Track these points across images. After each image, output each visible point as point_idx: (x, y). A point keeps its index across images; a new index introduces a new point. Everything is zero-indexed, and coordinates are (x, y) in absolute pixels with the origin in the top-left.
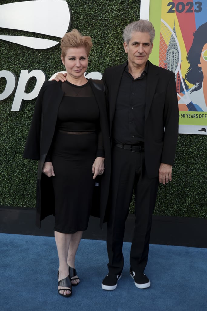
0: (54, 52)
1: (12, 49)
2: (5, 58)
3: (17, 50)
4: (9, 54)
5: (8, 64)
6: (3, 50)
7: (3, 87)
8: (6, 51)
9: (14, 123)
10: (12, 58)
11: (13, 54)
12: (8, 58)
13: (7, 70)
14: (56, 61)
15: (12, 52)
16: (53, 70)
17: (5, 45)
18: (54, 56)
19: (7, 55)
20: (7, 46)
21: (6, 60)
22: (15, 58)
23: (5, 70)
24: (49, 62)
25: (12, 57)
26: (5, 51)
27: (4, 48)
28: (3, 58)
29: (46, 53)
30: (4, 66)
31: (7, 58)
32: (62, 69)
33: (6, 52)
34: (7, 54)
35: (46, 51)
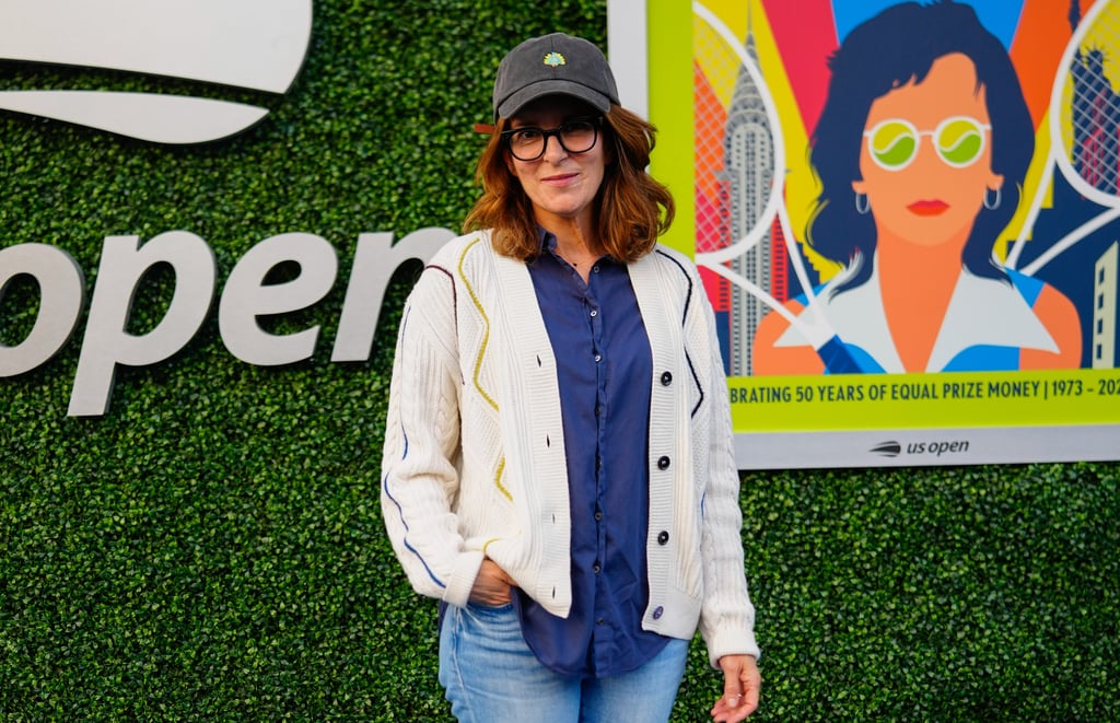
0: (244, 155)
1: (59, 150)
2: (28, 187)
3: (80, 153)
4: (45, 171)
5: (43, 216)
6: (14, 157)
7: (23, 315)
8: (31, 158)
9: (82, 471)
10: (59, 188)
11: (63, 171)
12: (41, 190)
13: (40, 242)
14: (255, 194)
15: (58, 163)
16: (244, 229)
17: (23, 133)
18: (244, 172)
19: (37, 177)
20: (32, 138)
21: (31, 200)
22: (70, 187)
23: (29, 240)
24: (223, 196)
25: (55, 183)
26: (26, 158)
27: (20, 149)
28: (17, 190)
29: (208, 162)
30: (24, 223)
31: (34, 190)
32: (283, 227)
33: (29, 162)
34: (33, 173)
35: (207, 153)
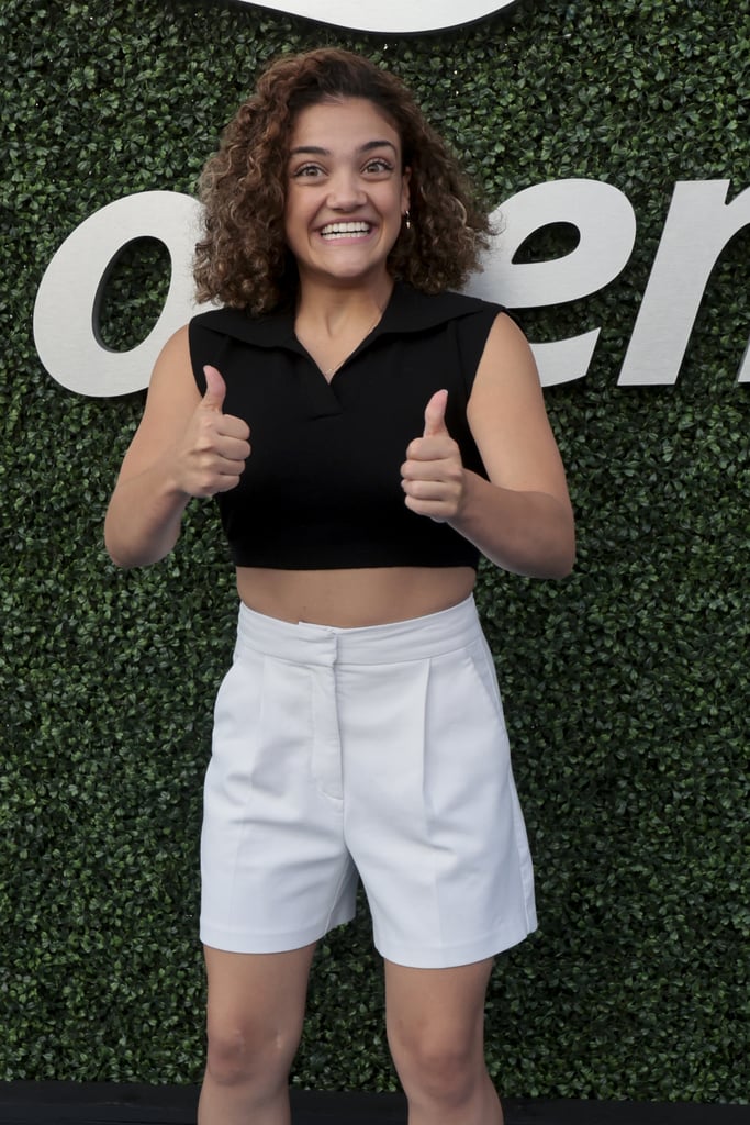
0: (491, 52)
1: (204, 45)
2: (156, 104)
3: (239, 49)
4: (183, 77)
5: (176, 149)
6: (136, 55)
7: (137, 302)
8: (162, 56)
9: (215, 545)
10: (203, 104)
11: (210, 76)
12: (175, 108)
13: (171, 189)
14: (507, 116)
15: (204, 65)
16: (488, 171)
17: (150, 16)
18: (491, 80)
19: (169, 89)
20: (165, 24)
21: (159, 124)
22: (219, 104)
23: (152, 187)
24: (455, 119)
25: (198, 97)
26: (155, 56)
27: (145, 41)
28: (139, 107)
29: (436, 63)
30: (148, 160)
31: (165, 107)
32: (548, 168)
33: (159, 63)
34: (165, 81)
35: (436, 49)
